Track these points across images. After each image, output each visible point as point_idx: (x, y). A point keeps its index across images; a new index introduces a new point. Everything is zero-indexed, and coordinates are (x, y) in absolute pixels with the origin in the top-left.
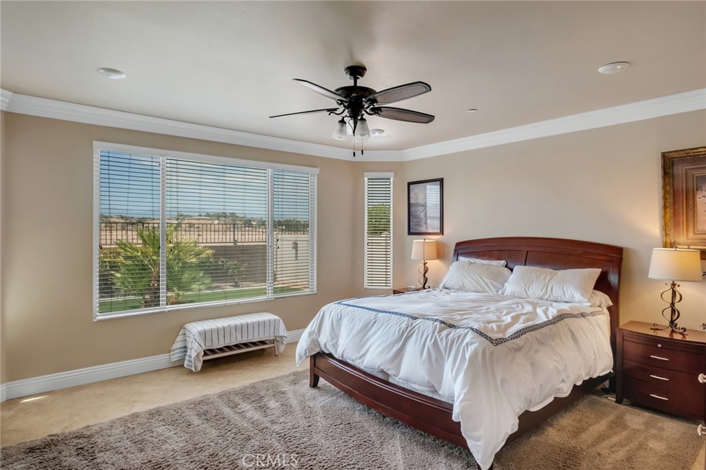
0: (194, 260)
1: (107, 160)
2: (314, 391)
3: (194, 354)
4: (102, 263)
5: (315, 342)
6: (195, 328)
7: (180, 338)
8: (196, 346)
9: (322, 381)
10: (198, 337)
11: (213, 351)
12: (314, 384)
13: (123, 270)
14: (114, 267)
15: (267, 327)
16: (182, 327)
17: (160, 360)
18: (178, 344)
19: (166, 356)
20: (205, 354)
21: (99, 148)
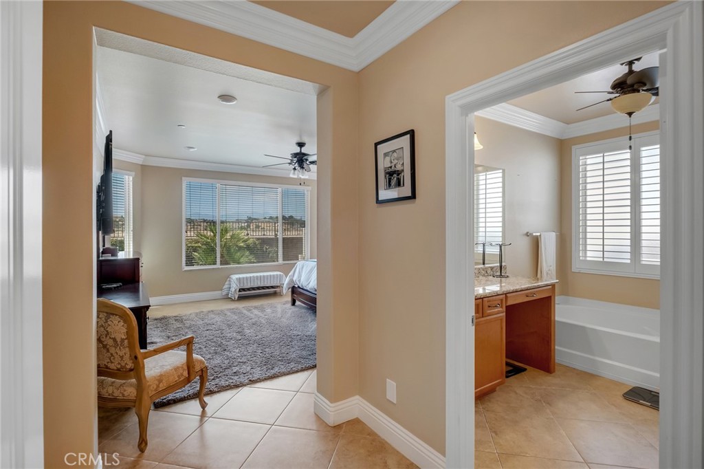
0: (242, 244)
1: (190, 186)
2: (293, 307)
3: (233, 290)
4: (188, 248)
5: (292, 280)
6: (234, 277)
7: (227, 283)
8: (235, 285)
9: (298, 303)
10: (236, 281)
11: (244, 290)
12: (294, 303)
13: (200, 251)
14: (195, 250)
15: (275, 278)
16: (228, 277)
17: (217, 294)
18: (226, 286)
19: (220, 292)
20: (240, 291)
21: (185, 181)
